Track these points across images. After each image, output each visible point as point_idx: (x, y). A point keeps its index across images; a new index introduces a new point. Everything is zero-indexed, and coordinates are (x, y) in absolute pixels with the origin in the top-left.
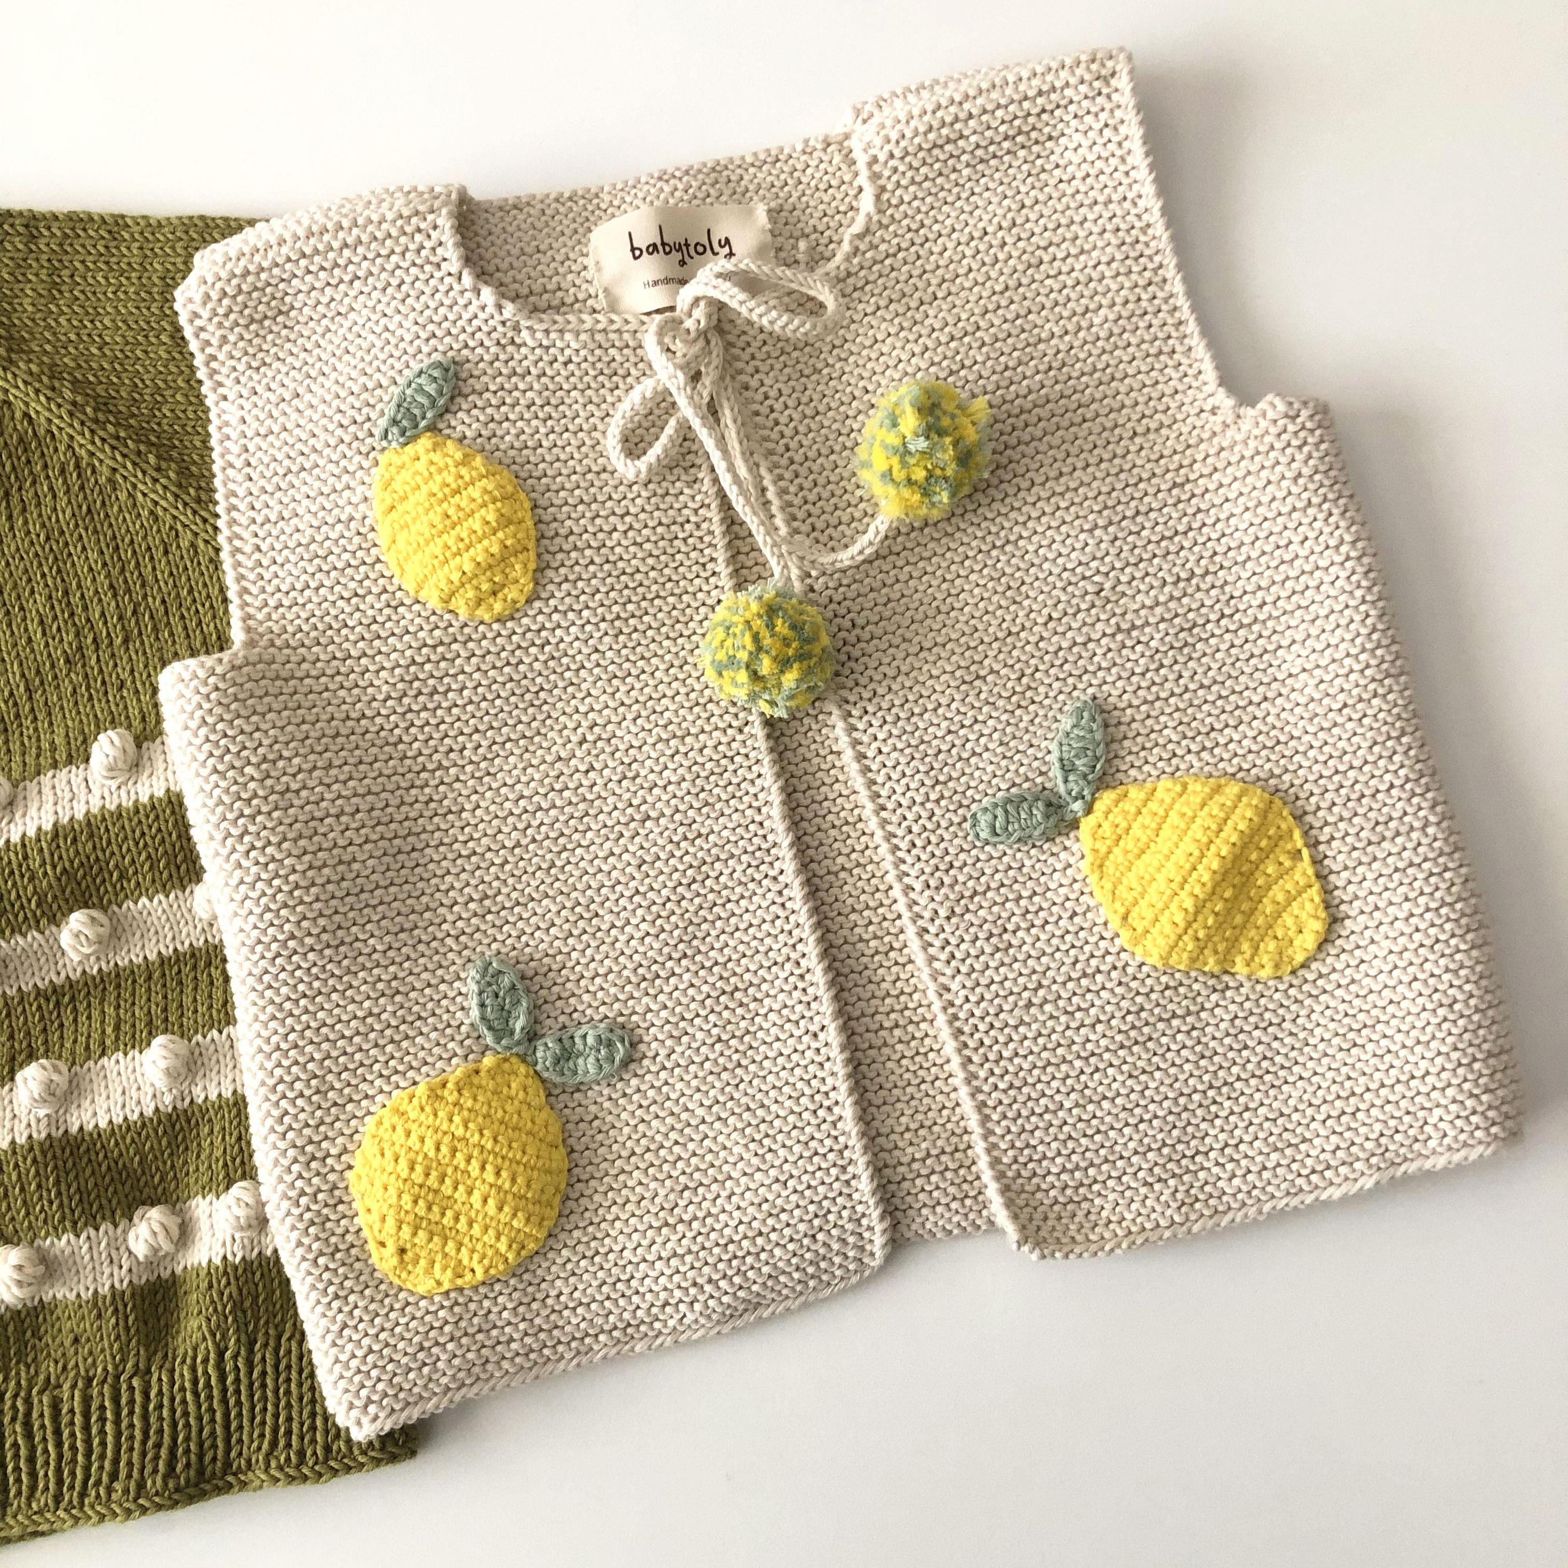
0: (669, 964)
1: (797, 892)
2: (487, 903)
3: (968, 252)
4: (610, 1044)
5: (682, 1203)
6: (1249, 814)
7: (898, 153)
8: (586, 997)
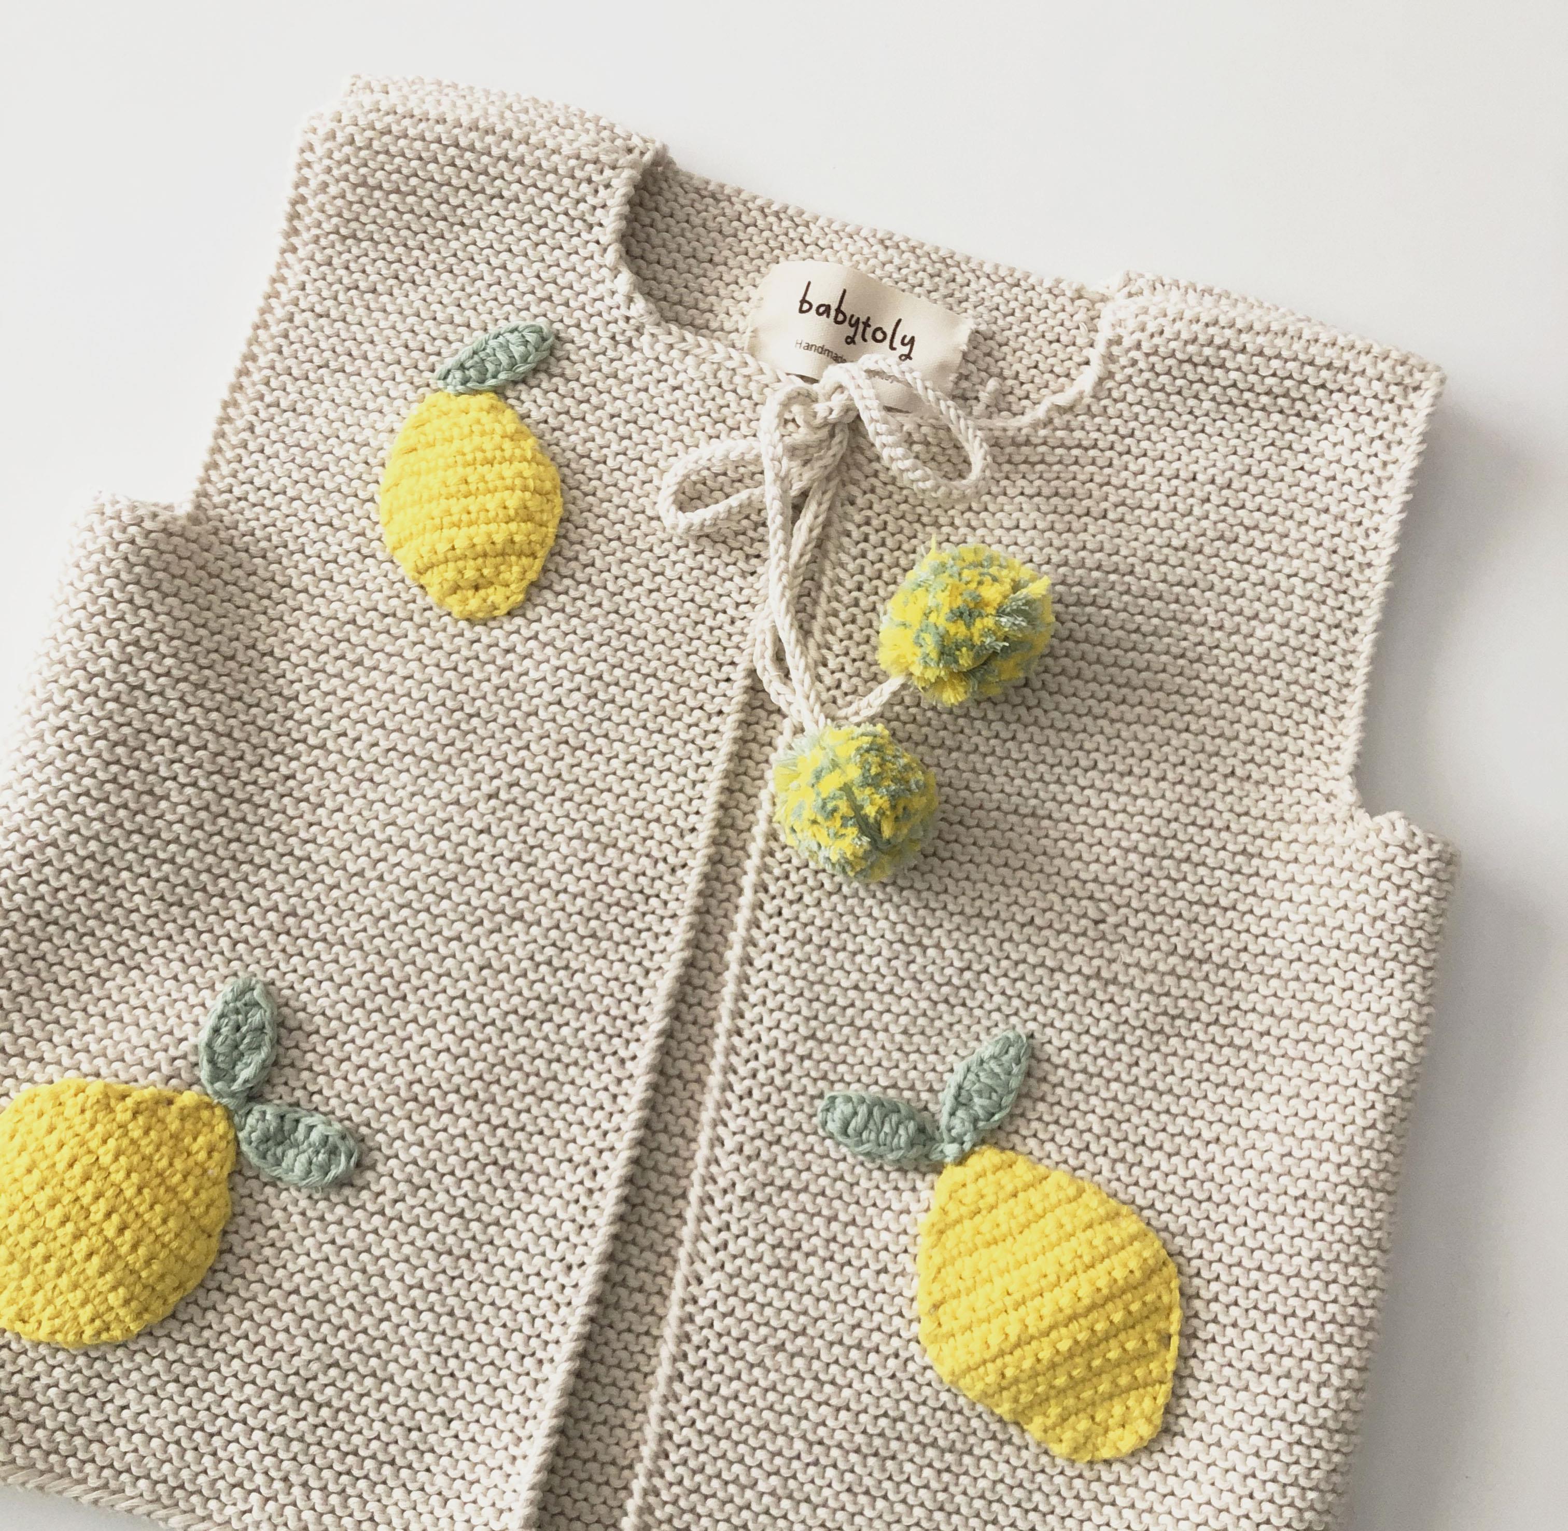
0: (452, 1098)
1: (637, 1090)
2: (290, 921)
4: (333, 1152)
5: (322, 1380)
7: (1146, 347)
8: (340, 1084)
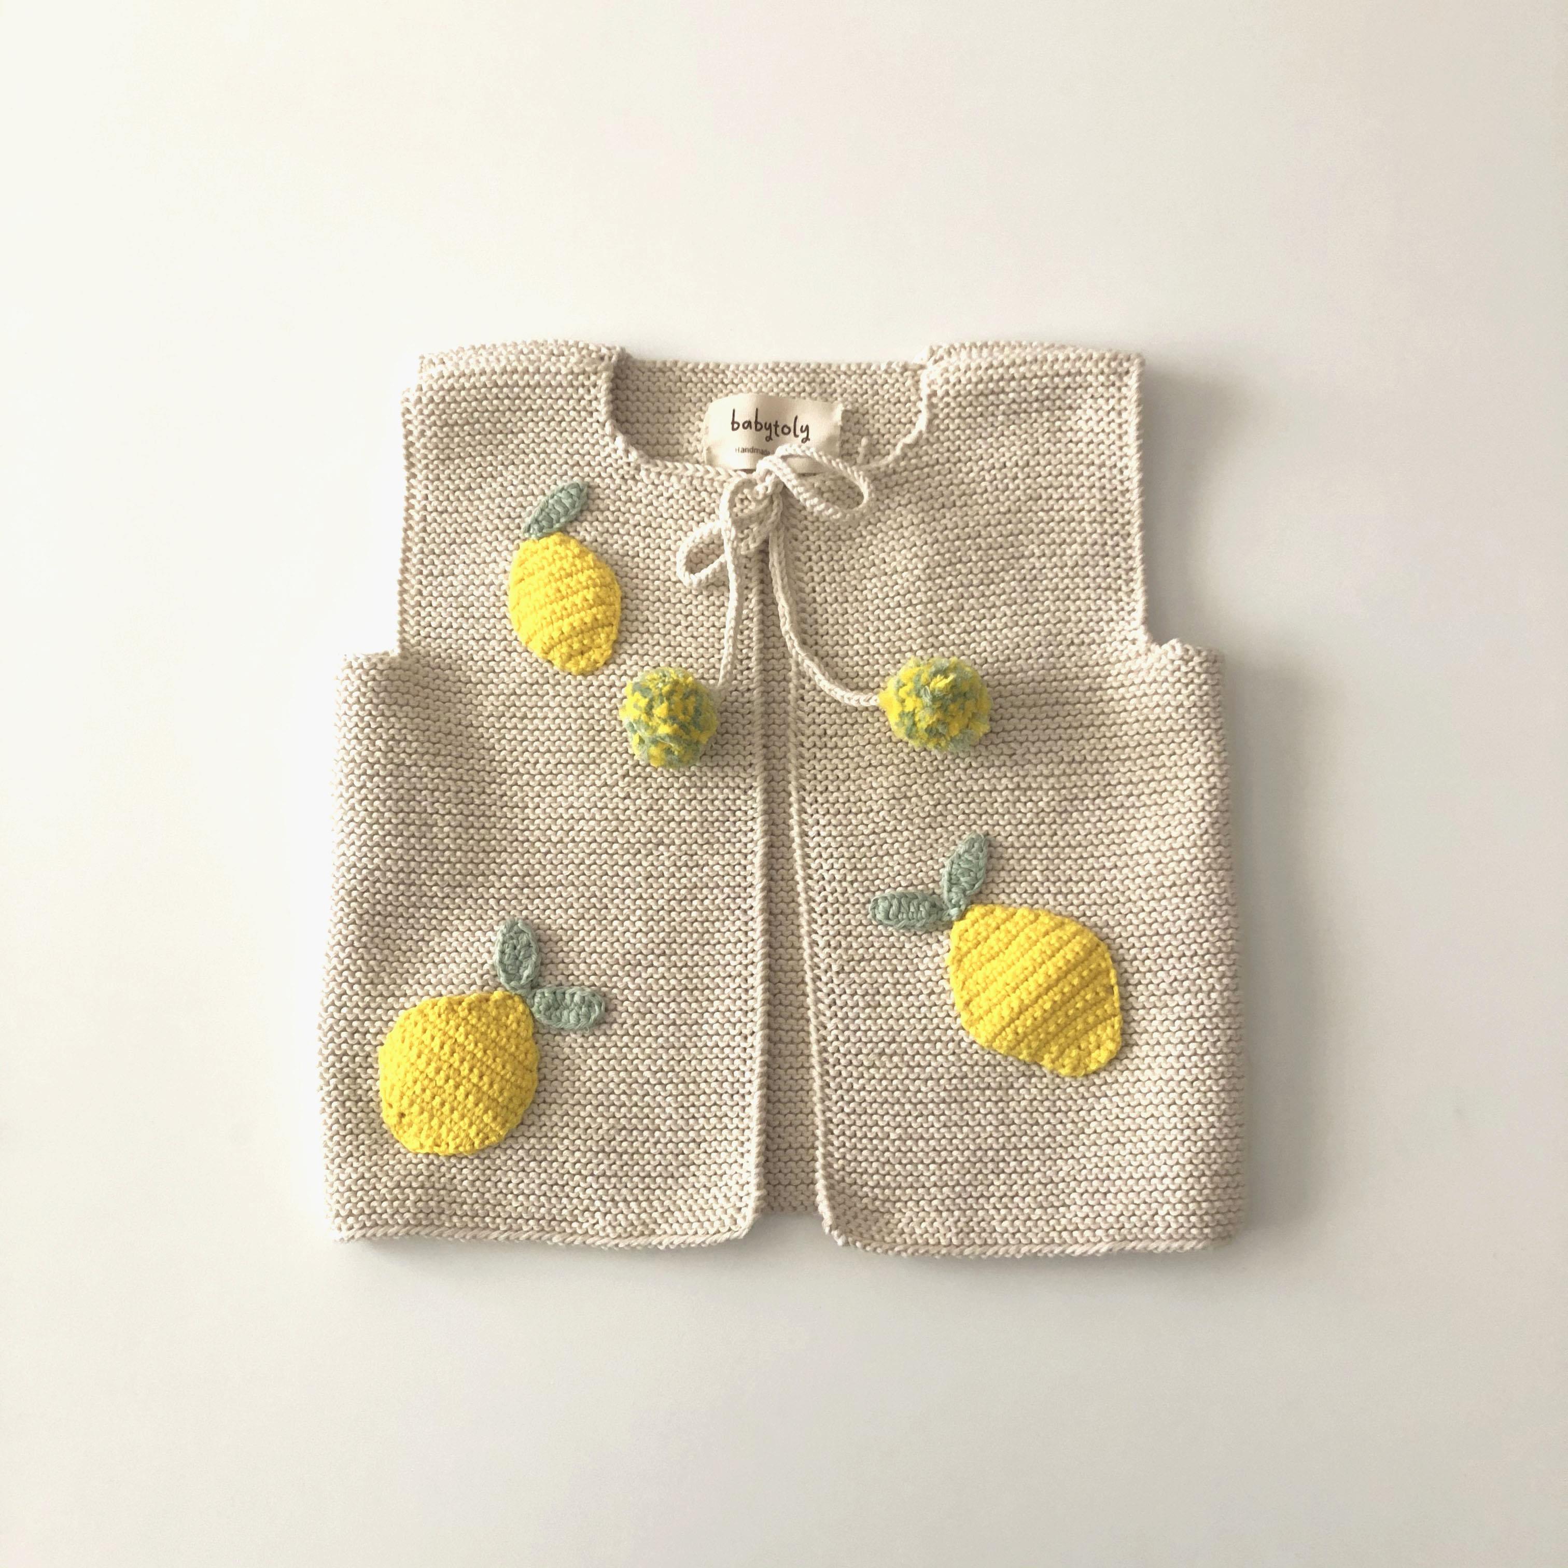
0: (651, 957)
1: (758, 925)
2: (527, 879)
3: (988, 478)
4: (590, 1006)
5: (618, 1138)
6: (1077, 949)
7: (952, 393)
8: (582, 966)
